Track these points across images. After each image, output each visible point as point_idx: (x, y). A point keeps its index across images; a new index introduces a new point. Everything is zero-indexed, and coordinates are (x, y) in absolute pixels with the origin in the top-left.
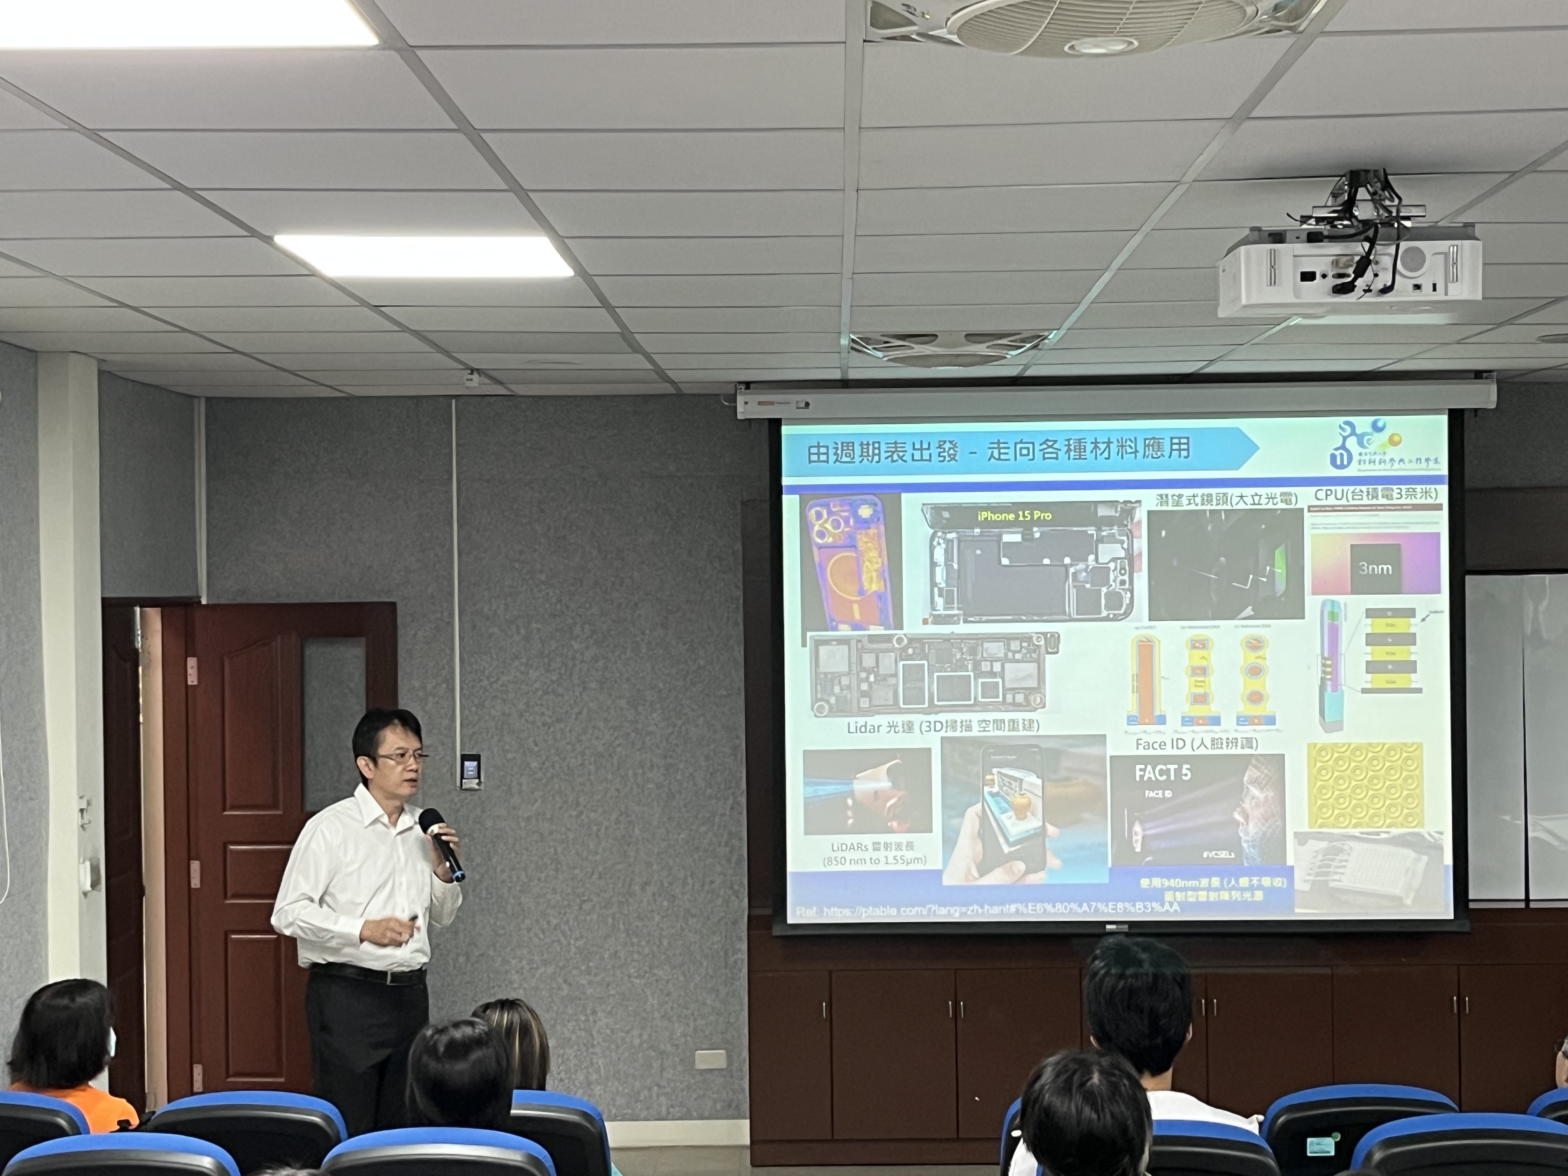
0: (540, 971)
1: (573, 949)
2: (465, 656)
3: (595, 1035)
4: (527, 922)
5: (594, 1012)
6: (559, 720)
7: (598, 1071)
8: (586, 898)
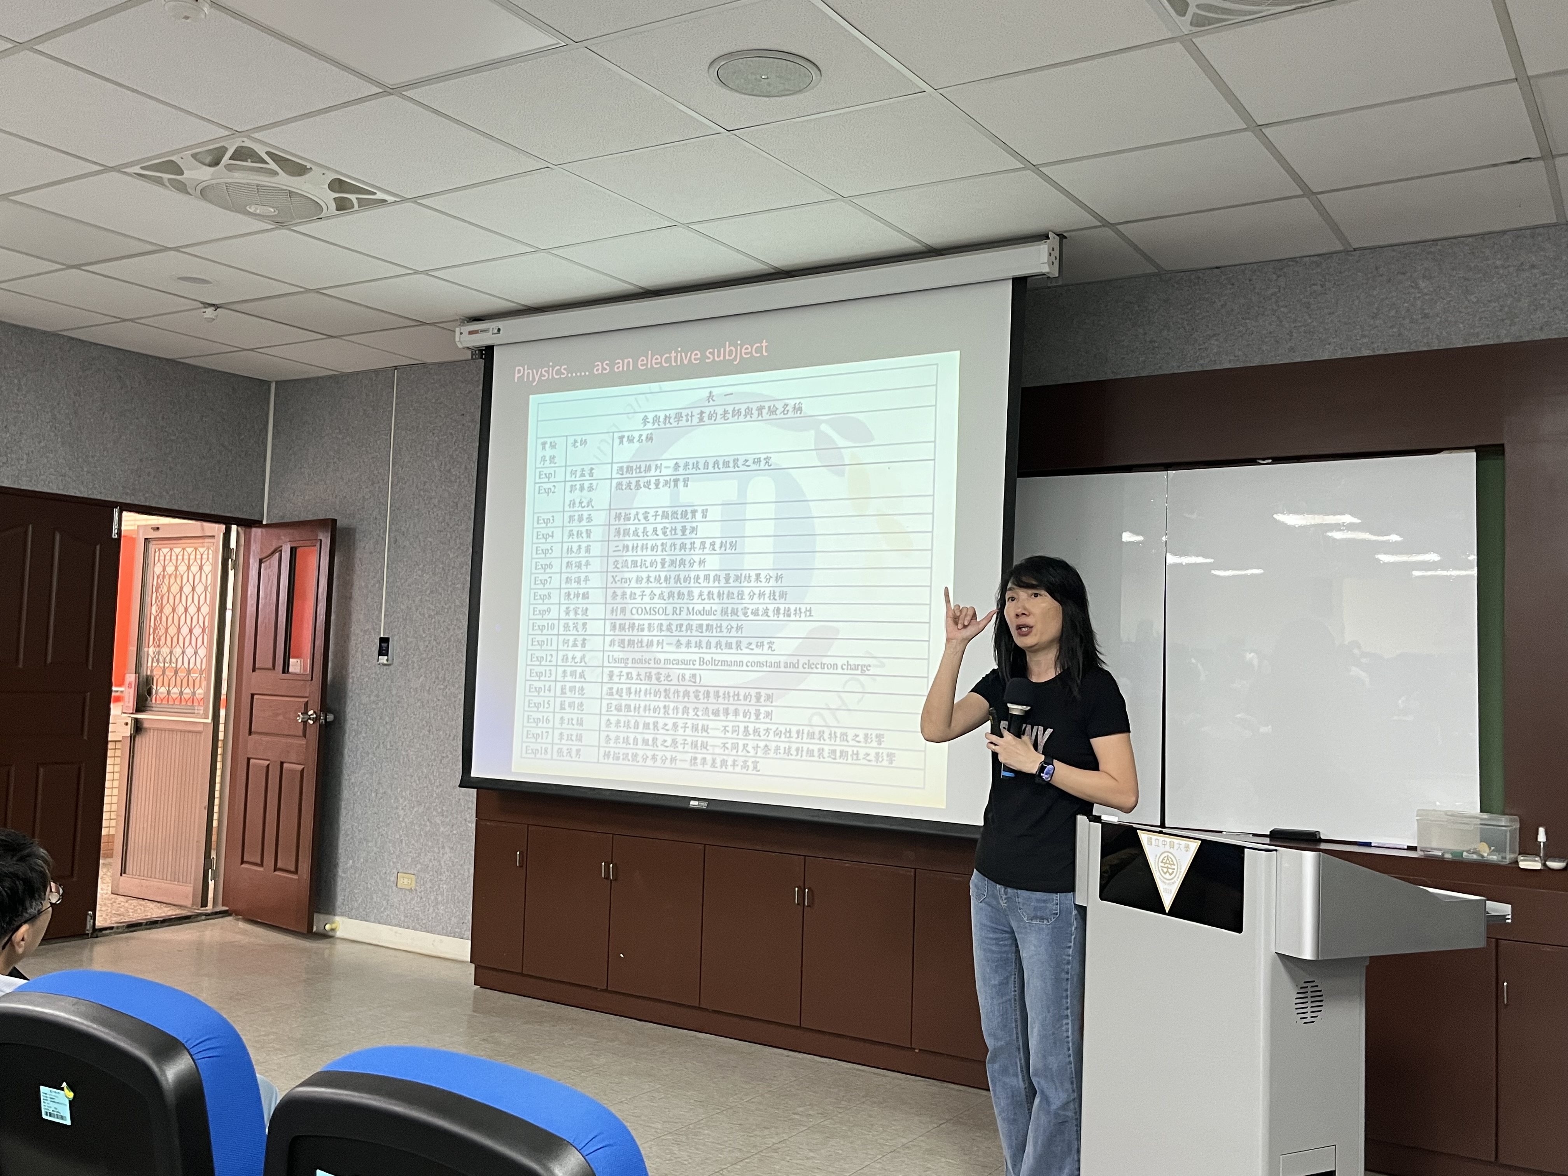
0: (415, 810)
1: (435, 795)
2: (390, 563)
3: (443, 864)
4: (411, 770)
5: (443, 847)
6: (437, 613)
7: (442, 895)
8: (444, 755)
